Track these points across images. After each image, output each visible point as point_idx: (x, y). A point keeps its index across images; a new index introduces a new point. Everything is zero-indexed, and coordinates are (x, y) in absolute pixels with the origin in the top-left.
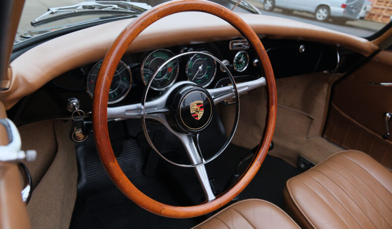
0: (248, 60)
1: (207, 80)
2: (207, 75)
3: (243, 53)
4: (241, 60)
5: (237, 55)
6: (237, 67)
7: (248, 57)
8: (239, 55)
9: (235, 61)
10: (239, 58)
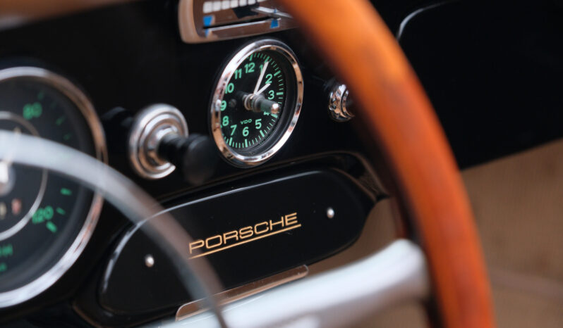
0: (300, 94)
1: (50, 237)
2: (48, 212)
3: (267, 51)
4: (257, 94)
5: (231, 68)
6: (239, 138)
7: (299, 77)
8: (242, 66)
9: (219, 104)
10: (245, 82)
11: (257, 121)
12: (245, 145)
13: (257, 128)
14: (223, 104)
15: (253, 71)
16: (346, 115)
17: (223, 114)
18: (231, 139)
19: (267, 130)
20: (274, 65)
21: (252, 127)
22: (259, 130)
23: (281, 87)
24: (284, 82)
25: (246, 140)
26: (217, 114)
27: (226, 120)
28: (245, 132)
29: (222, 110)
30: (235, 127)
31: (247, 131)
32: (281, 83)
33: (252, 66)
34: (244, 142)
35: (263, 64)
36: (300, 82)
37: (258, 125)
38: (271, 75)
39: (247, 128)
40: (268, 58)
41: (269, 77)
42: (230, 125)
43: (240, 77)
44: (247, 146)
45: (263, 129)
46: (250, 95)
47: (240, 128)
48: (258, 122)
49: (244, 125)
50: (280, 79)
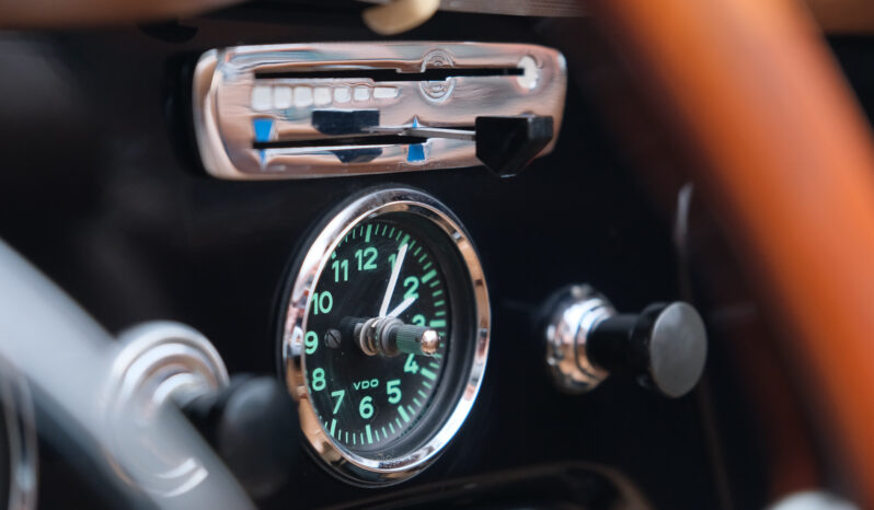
0: (484, 310)
4: (387, 319)
5: (317, 256)
7: (475, 270)
8: (345, 250)
11: (390, 384)
12: (365, 437)
13: (392, 400)
14: (311, 339)
15: (375, 266)
16: (590, 375)
17: (312, 362)
18: (334, 422)
19: (414, 406)
20: (420, 255)
21: (380, 397)
22: (397, 405)
23: (439, 309)
24: (446, 296)
25: (368, 428)
26: (297, 360)
27: (320, 377)
28: (366, 407)
29: (310, 352)
30: (341, 394)
31: (370, 407)
32: (438, 298)
33: (371, 254)
34: (365, 432)
35: (397, 252)
36: (479, 283)
37: (394, 395)
38: (414, 279)
39: (369, 399)
40: (407, 238)
41: (411, 284)
42: (330, 388)
43: (346, 279)
44: (370, 440)
45: (405, 402)
46: (371, 320)
47: (353, 399)
48: (393, 387)
49: (363, 393)
50: (436, 289)
